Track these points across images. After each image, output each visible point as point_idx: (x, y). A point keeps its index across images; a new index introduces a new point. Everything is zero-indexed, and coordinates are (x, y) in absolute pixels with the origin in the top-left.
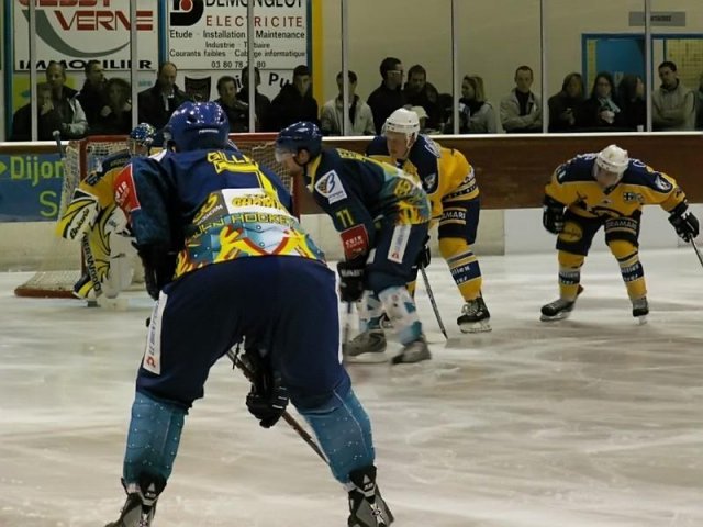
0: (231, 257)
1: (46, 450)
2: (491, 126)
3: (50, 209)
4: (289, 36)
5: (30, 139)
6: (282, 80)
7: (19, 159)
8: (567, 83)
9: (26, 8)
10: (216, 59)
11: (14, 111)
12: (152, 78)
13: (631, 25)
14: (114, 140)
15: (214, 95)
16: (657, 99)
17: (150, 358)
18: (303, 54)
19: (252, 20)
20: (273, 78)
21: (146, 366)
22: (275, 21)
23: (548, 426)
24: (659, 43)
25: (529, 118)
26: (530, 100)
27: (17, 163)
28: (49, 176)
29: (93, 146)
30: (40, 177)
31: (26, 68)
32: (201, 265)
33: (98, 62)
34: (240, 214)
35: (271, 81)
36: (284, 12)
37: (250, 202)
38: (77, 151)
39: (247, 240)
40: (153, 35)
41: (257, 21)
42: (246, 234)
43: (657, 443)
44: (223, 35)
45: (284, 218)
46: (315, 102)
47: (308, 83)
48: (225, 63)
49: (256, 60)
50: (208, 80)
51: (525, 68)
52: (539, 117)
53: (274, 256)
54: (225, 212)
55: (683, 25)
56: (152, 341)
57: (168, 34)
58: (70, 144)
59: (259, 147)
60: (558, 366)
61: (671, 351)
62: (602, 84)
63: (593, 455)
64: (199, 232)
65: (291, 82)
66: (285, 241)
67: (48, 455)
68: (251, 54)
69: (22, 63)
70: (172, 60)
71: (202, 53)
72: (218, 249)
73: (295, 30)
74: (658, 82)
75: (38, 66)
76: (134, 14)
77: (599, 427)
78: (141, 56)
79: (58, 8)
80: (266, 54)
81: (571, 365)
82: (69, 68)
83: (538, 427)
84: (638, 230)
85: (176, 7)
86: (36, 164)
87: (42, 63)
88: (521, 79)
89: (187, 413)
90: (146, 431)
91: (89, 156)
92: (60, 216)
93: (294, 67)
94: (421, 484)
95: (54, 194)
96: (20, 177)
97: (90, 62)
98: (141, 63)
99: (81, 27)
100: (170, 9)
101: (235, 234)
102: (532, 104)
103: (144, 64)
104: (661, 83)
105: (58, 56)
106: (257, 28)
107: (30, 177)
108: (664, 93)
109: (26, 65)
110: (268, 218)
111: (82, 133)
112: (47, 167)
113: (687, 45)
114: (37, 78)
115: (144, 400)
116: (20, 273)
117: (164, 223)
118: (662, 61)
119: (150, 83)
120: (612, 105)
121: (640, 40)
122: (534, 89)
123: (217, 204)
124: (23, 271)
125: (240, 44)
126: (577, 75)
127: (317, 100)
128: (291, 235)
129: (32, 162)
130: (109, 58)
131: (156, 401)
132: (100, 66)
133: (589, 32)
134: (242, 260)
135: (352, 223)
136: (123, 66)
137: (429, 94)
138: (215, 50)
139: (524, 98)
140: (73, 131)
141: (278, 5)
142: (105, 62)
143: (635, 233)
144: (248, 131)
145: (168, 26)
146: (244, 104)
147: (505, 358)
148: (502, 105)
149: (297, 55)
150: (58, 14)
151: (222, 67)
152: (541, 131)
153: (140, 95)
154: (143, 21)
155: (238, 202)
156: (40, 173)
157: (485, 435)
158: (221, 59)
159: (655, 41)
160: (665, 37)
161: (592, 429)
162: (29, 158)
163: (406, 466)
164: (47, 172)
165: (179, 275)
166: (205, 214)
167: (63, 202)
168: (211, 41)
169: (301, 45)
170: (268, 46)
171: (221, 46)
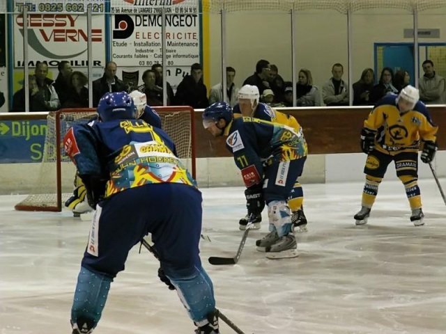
0: (141, 184)
1: (35, 308)
2: (317, 101)
3: (36, 155)
4: (188, 45)
5: (24, 111)
6: (184, 73)
7: (18, 123)
8: (365, 74)
9: (22, 28)
10: (142, 59)
11: (14, 93)
12: (101, 72)
13: (405, 37)
14: (77, 111)
15: (141, 82)
16: (421, 84)
17: (92, 246)
18: (197, 56)
19: (165, 35)
20: (178, 71)
21: (89, 251)
22: (180, 36)
23: (354, 292)
24: (423, 49)
25: (340, 97)
26: (342, 85)
27: (16, 126)
28: (36, 134)
29: (64, 115)
30: (31, 134)
31: (22, 66)
32: (122, 189)
33: (67, 62)
34: (145, 157)
35: (177, 73)
36: (185, 30)
37: (151, 149)
38: (54, 118)
39: (151, 174)
40: (102, 45)
41: (168, 35)
42: (150, 169)
43: (423, 302)
44: (147, 44)
45: (173, 159)
46: (204, 86)
47: (201, 74)
48: (147, 62)
49: (168, 60)
50: (137, 73)
51: (338, 65)
52: (347, 96)
53: (168, 183)
54: (136, 156)
55: (438, 37)
56: (93, 235)
57: (111, 44)
58: (50, 114)
59: (170, 115)
60: (360, 254)
61: (431, 244)
62: (386, 75)
63: (382, 310)
64: (120, 168)
65: (189, 74)
66: (174, 174)
67: (36, 311)
68: (164, 57)
69: (19, 63)
70: (114, 60)
71: (133, 56)
72: (133, 179)
73: (192, 41)
74: (422, 73)
75: (29, 64)
76: (90, 31)
77: (386, 293)
78: (95, 58)
79: (42, 28)
80: (174, 56)
81: (368, 253)
82: (49, 66)
83: (347, 292)
84: (417, 167)
85: (117, 27)
86: (28, 127)
87: (32, 62)
88: (336, 72)
89: (113, 281)
90: (86, 291)
91: (61, 121)
92: (43, 160)
93: (191, 64)
94: (274, 329)
95: (40, 146)
96: (18, 134)
97: (62, 62)
98: (95, 62)
99: (56, 40)
100: (113, 28)
101: (143, 170)
102: (342, 88)
103: (97, 63)
104: (424, 73)
105: (42, 58)
106: (168, 40)
107: (24, 135)
108: (426, 80)
109: (21, 64)
110: (163, 159)
111: (56, 107)
112: (35, 128)
113: (441, 50)
114: (29, 71)
115: (86, 272)
116: (18, 196)
117: (96, 161)
118: (425, 60)
119: (100, 75)
120: (393, 88)
121: (411, 46)
122: (344, 78)
123: (131, 151)
124: (20, 194)
125: (157, 50)
126: (371, 70)
127: (206, 85)
128: (177, 170)
129: (26, 125)
130: (74, 59)
131: (93, 272)
132: (69, 65)
133: (378, 42)
134: (148, 186)
135: (247, 164)
136: (83, 64)
137: (277, 81)
138: (141, 54)
139: (337, 84)
140: (51, 106)
141: (181, 25)
142: (72, 62)
143: (415, 169)
144: (162, 105)
145: (112, 39)
146: (160, 88)
147: (326, 249)
148: (324, 88)
149: (193, 57)
150: (42, 32)
151: (146, 65)
152: (348, 105)
153: (93, 82)
154: (96, 35)
155: (144, 149)
156: (30, 132)
157: (314, 298)
158: (145, 60)
159: (420, 47)
160: (427, 45)
161: (381, 294)
162: (23, 123)
163: (264, 317)
164: (35, 131)
165: (108, 195)
166: (123, 157)
167: (45, 150)
168: (139, 48)
169: (196, 50)
170: (175, 51)
171: (145, 51)
